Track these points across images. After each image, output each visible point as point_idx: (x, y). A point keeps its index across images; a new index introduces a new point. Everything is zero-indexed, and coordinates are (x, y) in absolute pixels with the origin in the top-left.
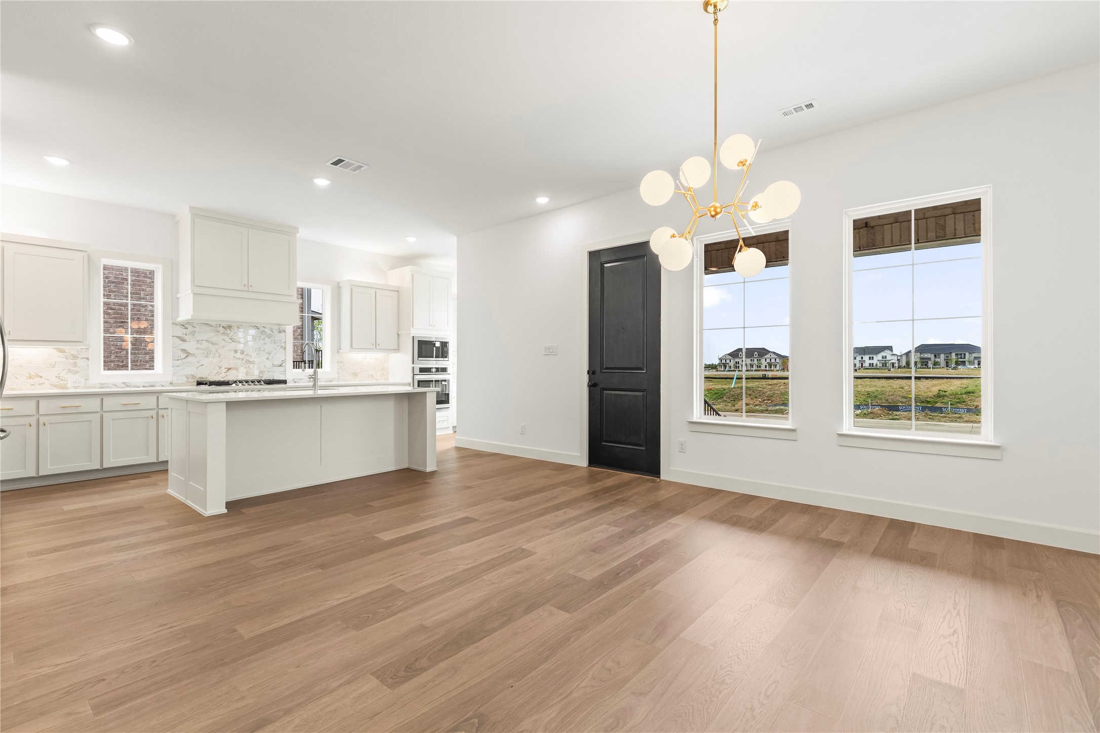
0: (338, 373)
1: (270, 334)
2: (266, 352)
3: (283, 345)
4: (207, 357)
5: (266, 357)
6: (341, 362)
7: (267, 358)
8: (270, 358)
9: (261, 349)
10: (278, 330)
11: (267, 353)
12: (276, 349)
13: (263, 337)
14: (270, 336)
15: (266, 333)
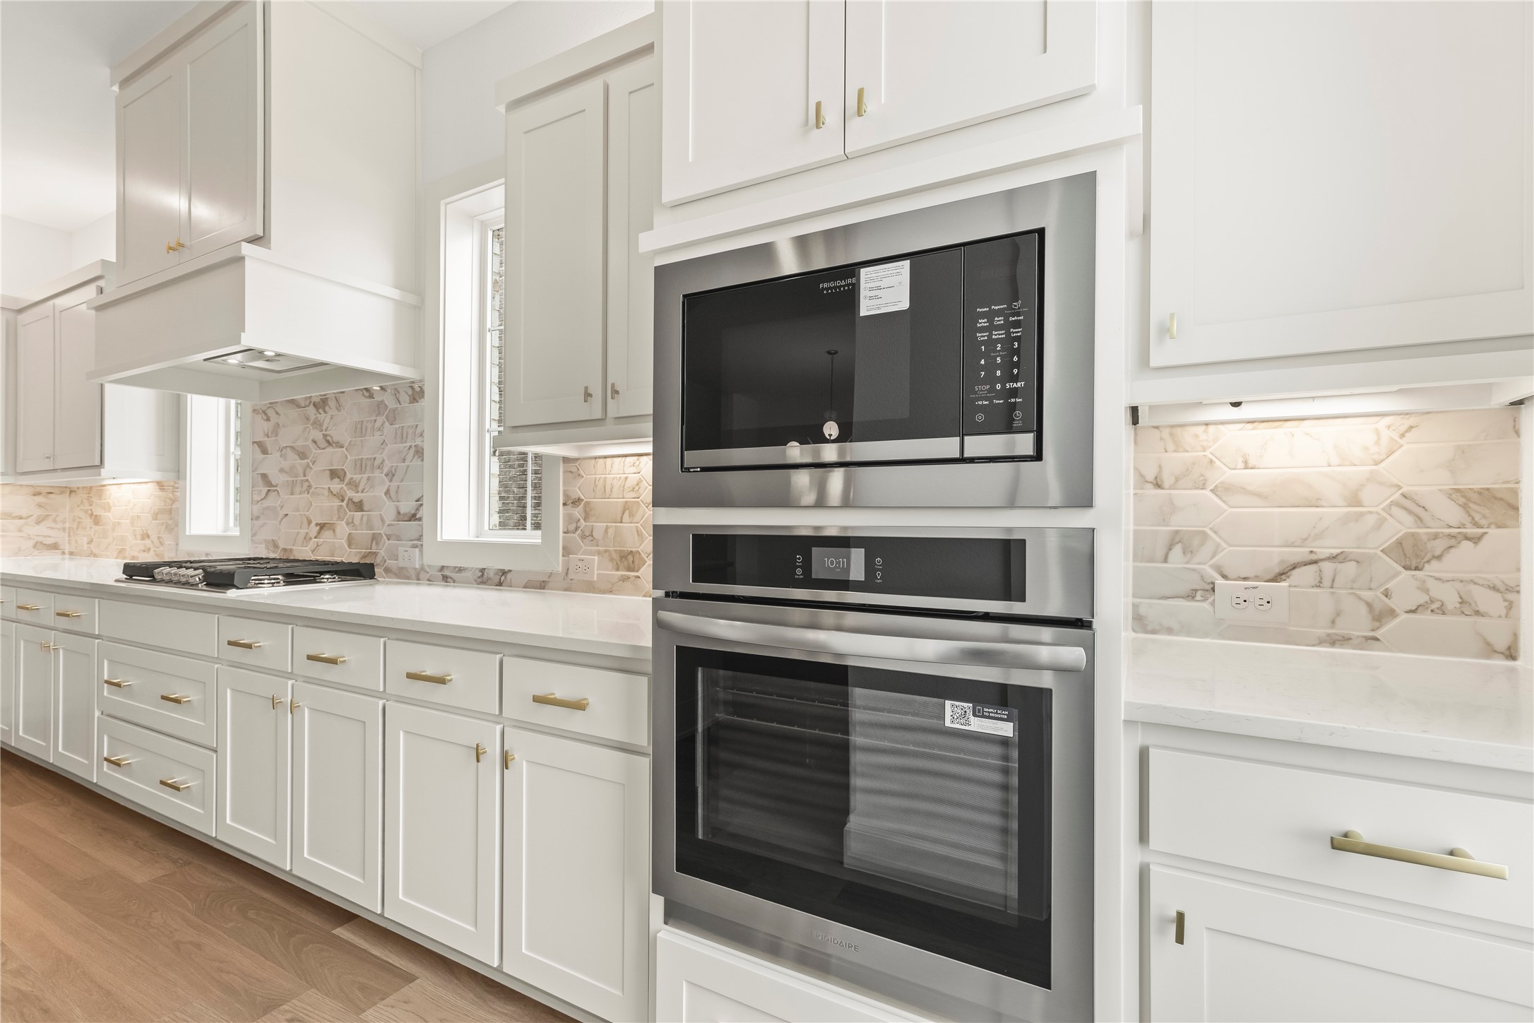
0: (567, 551)
1: (394, 410)
2: (385, 471)
3: (418, 441)
4: (292, 494)
5: (385, 490)
6: (577, 502)
7: (387, 493)
8: (392, 493)
9: (377, 462)
10: (410, 392)
11: (387, 475)
12: (404, 460)
13: (381, 419)
14: (393, 417)
15: (386, 407)
